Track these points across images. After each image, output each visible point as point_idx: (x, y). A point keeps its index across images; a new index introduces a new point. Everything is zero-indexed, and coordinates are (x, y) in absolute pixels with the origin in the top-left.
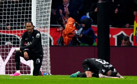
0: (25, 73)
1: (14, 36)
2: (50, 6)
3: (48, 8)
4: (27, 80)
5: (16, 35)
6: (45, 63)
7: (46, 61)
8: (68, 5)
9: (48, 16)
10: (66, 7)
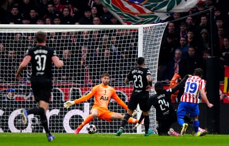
0: (131, 132)
1: (119, 93)
2: (157, 61)
3: (155, 63)
4: (133, 139)
5: (122, 92)
6: (152, 121)
7: (153, 119)
8: (179, 61)
9: (155, 71)
10: (176, 62)
